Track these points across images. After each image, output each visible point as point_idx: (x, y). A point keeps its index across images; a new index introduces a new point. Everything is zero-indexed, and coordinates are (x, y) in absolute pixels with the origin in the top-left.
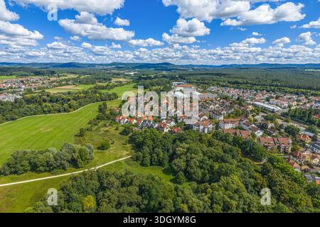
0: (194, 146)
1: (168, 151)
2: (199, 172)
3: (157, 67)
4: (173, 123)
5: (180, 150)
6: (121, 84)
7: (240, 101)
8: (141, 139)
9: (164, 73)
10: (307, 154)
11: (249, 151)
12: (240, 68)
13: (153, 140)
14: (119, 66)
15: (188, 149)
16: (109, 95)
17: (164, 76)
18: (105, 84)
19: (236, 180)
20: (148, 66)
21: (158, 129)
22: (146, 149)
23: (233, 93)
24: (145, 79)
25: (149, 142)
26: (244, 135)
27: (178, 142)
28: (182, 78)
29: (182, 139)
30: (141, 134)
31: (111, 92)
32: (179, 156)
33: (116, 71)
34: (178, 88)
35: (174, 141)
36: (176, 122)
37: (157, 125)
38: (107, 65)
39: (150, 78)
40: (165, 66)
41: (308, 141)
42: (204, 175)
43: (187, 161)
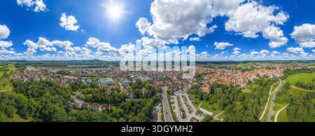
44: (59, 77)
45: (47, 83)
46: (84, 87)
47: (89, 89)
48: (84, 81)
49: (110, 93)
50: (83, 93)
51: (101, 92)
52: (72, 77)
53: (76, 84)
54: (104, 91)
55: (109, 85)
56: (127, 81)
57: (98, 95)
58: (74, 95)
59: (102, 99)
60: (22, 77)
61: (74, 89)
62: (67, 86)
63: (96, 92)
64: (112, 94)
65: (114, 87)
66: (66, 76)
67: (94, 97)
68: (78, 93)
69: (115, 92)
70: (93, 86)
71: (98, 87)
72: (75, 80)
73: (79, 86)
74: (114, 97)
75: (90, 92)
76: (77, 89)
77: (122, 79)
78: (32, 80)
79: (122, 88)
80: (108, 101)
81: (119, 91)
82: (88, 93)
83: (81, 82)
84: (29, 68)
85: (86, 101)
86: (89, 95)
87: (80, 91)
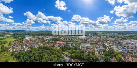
0: (35, 52)
1: (28, 56)
2: (38, 58)
3: (20, 31)
4: (27, 48)
5: (31, 55)
6: (8, 37)
7: (43, 39)
8: (19, 55)
9: (23, 33)
10: (55, 45)
11: (47, 49)
12: (42, 31)
13: (23, 54)
14: (7, 31)
15: (34, 53)
16: (4, 42)
17: (23, 34)
18: (2, 38)
19: (46, 56)
20: (17, 31)
21: (23, 50)
22: (21, 58)
23: (41, 37)
24: (17, 35)
25: (22, 55)
26: (45, 46)
27: (30, 53)
28: (28, 34)
29: (31, 51)
30: (18, 54)
31: (5, 40)
32: (32, 56)
33: (6, 33)
34: (27, 37)
35: (29, 53)
36: (28, 47)
37: (22, 49)
38: (3, 30)
39: (18, 35)
40: (23, 31)
41: (55, 43)
42: (40, 58)
43: (34, 57)
44: (52, 43)
45: (44, 48)
46: (70, 49)
47: (74, 50)
48: (70, 45)
49: (87, 54)
50: (69, 53)
51: (81, 53)
52: (62, 42)
53: (65, 47)
54: (83, 53)
55: (87, 48)
56: (101, 48)
57: (79, 54)
58: (63, 54)
59: (81, 57)
60: (22, 47)
61: (63, 50)
62: (59, 48)
63: (78, 53)
64: (88, 55)
65: (91, 51)
66: (57, 42)
67: (76, 56)
68: (66, 53)
69: (91, 54)
70: (76, 48)
71: (79, 49)
72: (64, 44)
73: (67, 48)
74: (89, 58)
75: (74, 52)
76: (66, 50)
77: (97, 46)
78: (32, 48)
79: (96, 52)
80: (85, 59)
81: (94, 55)
82: (73, 53)
83: (68, 46)
84: (28, 38)
85: (71, 57)
86: (73, 54)
87: (67, 51)
